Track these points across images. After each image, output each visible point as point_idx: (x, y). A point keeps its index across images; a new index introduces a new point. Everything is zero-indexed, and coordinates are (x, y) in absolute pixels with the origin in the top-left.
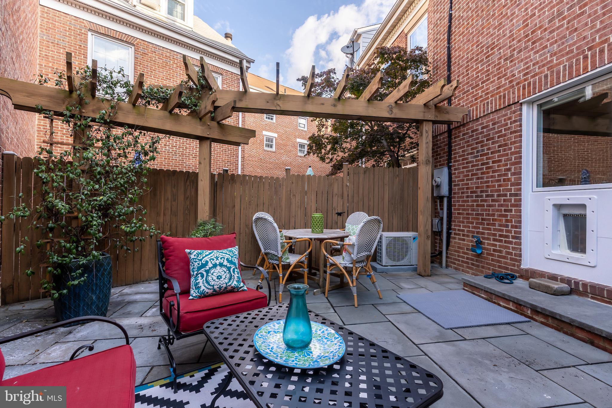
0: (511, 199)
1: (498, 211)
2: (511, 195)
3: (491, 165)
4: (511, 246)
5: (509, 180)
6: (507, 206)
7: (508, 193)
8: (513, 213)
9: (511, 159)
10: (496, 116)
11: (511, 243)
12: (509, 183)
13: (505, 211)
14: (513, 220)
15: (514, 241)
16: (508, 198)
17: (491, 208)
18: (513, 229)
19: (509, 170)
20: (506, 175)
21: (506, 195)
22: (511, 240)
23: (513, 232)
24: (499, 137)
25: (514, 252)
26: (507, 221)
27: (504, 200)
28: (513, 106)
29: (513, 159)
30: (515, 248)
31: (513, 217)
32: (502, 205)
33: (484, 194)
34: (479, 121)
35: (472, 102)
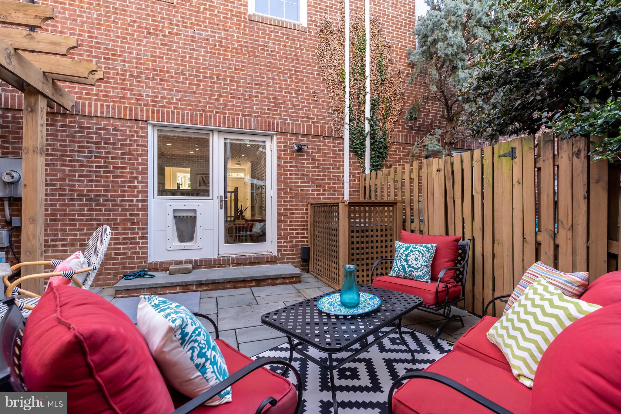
0: (138, 205)
1: (121, 215)
2: (137, 201)
3: (111, 170)
4: (138, 246)
5: (135, 187)
6: (134, 210)
7: (135, 199)
8: (140, 217)
9: (138, 169)
10: (119, 124)
11: (138, 243)
12: (136, 190)
13: (130, 215)
14: (140, 223)
15: (141, 241)
16: (135, 203)
17: (111, 213)
18: (140, 231)
19: (136, 178)
20: (133, 182)
21: (132, 201)
22: (137, 240)
23: (140, 233)
24: (122, 145)
25: (141, 251)
26: (133, 224)
27: (130, 205)
28: (140, 122)
29: (140, 169)
30: (142, 247)
31: (140, 220)
32: (127, 210)
33: (101, 199)
34: (93, 120)
35: (80, 94)
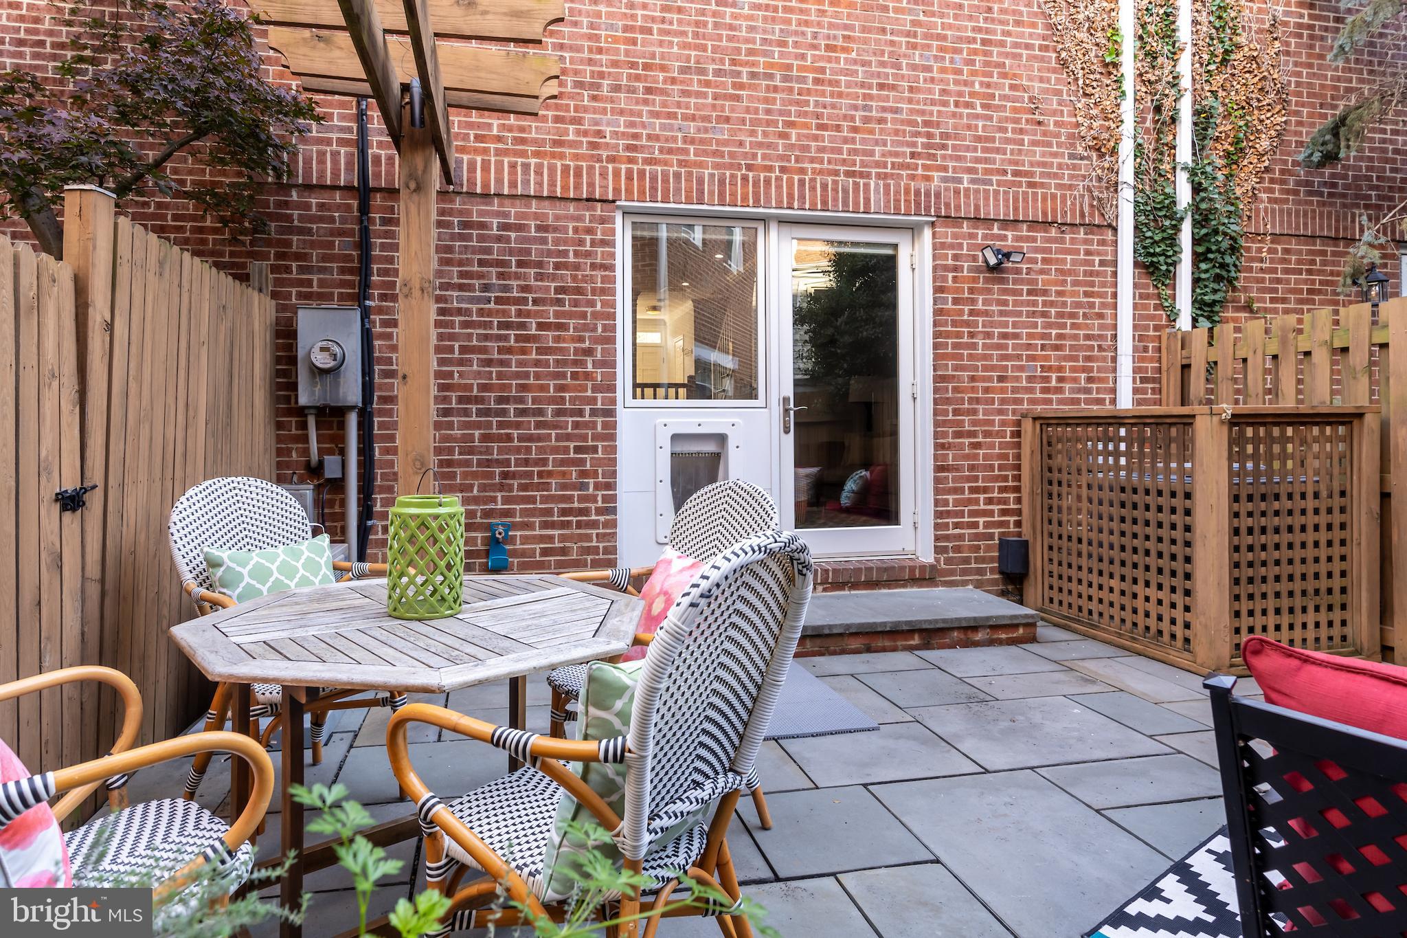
0: (595, 423)
1: (555, 450)
2: (594, 412)
3: (533, 332)
4: (595, 532)
5: (588, 376)
6: (585, 438)
7: (588, 408)
8: (600, 455)
9: (595, 329)
10: (550, 212)
11: (594, 525)
12: (590, 384)
13: (578, 450)
14: (600, 471)
15: (602, 518)
16: (587, 418)
17: (533, 445)
18: (600, 493)
19: (589, 352)
20: (582, 363)
21: (580, 413)
22: (594, 517)
23: (599, 498)
24: (557, 266)
25: (601, 545)
26: (584, 474)
27: (576, 425)
28: (599, 205)
29: (600, 330)
30: (605, 535)
31: (597, 462)
32: (568, 437)
33: (511, 407)
34: (492, 204)
35: (463, 139)
